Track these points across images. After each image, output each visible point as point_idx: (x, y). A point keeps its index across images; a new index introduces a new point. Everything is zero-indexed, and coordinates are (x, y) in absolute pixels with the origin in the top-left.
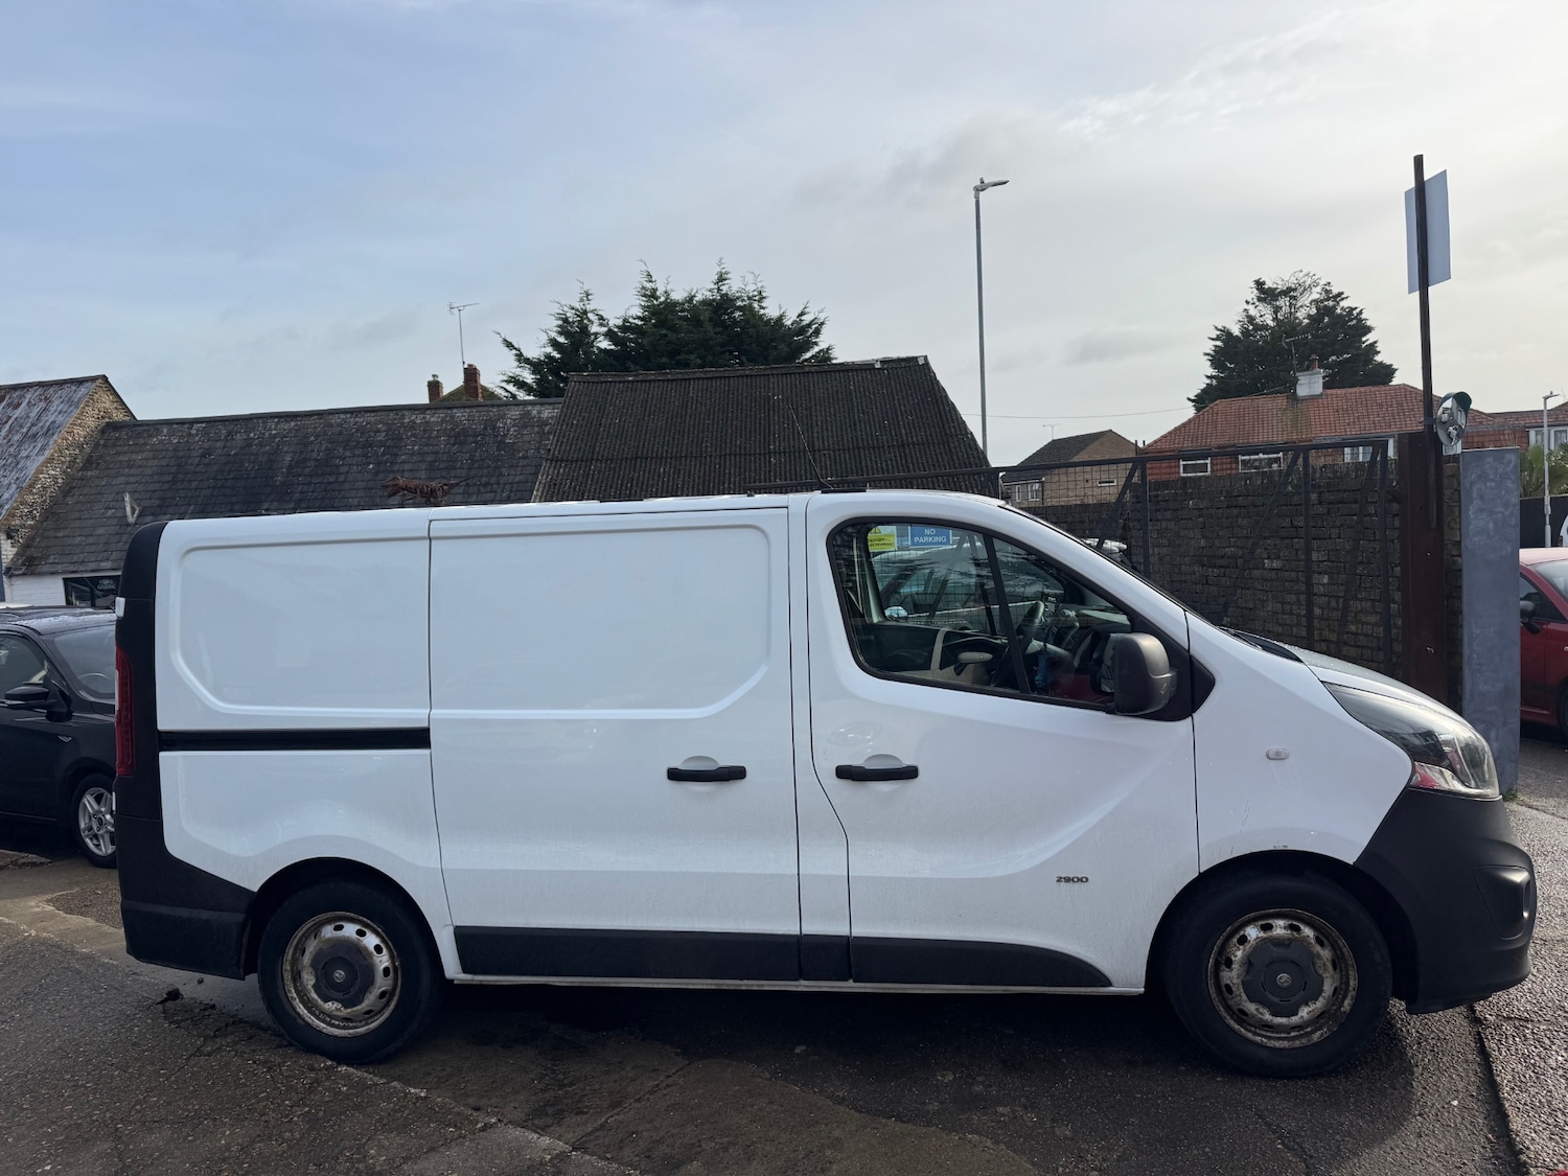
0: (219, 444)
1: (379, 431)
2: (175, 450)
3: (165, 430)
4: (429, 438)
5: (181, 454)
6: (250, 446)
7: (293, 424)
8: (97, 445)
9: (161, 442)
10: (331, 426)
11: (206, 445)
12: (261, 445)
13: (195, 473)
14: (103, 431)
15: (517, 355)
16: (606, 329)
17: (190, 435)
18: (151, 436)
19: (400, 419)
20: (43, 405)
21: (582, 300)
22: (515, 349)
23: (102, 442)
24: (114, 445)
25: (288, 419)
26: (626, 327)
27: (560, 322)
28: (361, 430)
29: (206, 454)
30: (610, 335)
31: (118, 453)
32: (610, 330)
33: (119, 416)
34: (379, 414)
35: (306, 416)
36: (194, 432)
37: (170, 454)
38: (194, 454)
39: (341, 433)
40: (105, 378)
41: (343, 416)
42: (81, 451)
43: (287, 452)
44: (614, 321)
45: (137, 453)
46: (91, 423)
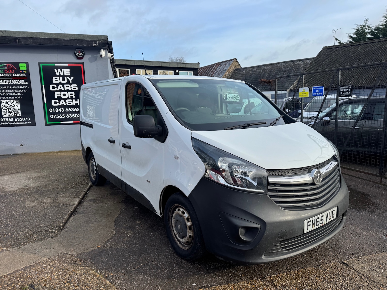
0: (254, 72)
1: (288, 67)
2: (246, 74)
3: (245, 70)
4: (300, 68)
5: (246, 75)
6: (260, 73)
7: (270, 66)
8: (233, 74)
9: (244, 72)
10: (278, 66)
11: (252, 73)
12: (262, 72)
13: (248, 79)
14: (234, 71)
15: (339, 42)
16: (370, 31)
17: (249, 70)
18: (242, 71)
19: (294, 64)
20: (225, 66)
21: (365, 22)
22: (339, 41)
23: (234, 73)
24: (236, 74)
25: (269, 65)
26: (378, 29)
27: (356, 31)
28: (284, 67)
29: (251, 75)
30: (371, 33)
31: (236, 76)
32: (372, 31)
33: (238, 67)
34: (289, 63)
35: (273, 64)
36: (250, 70)
37: (245, 75)
38: (249, 75)
39: (279, 68)
40: (236, 59)
41: (281, 64)
42: (230, 75)
43: (267, 74)
44: (373, 28)
45: (239, 75)
46: (232, 69)
